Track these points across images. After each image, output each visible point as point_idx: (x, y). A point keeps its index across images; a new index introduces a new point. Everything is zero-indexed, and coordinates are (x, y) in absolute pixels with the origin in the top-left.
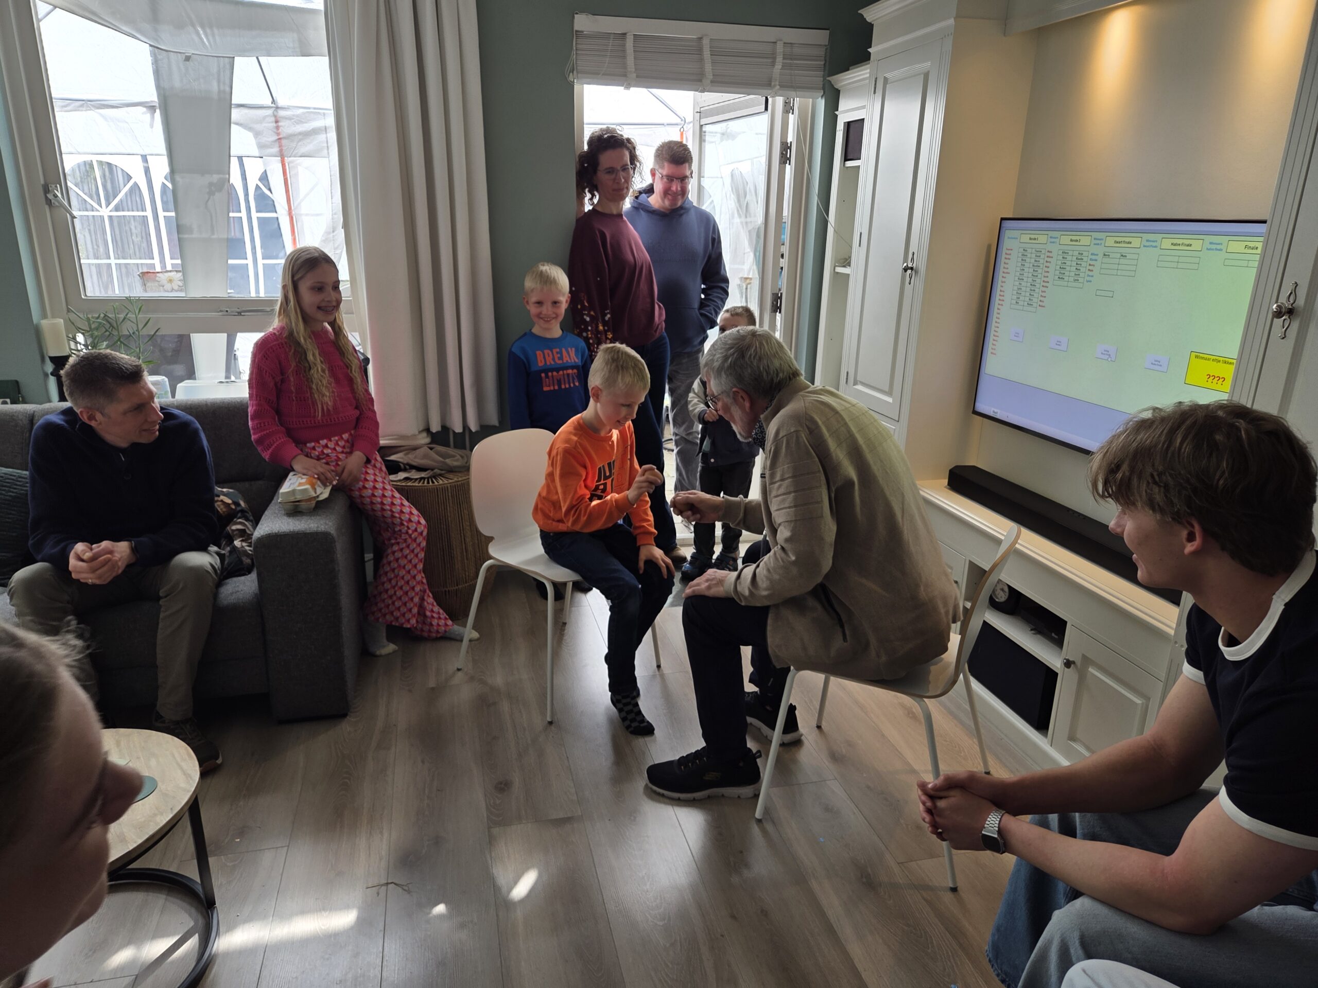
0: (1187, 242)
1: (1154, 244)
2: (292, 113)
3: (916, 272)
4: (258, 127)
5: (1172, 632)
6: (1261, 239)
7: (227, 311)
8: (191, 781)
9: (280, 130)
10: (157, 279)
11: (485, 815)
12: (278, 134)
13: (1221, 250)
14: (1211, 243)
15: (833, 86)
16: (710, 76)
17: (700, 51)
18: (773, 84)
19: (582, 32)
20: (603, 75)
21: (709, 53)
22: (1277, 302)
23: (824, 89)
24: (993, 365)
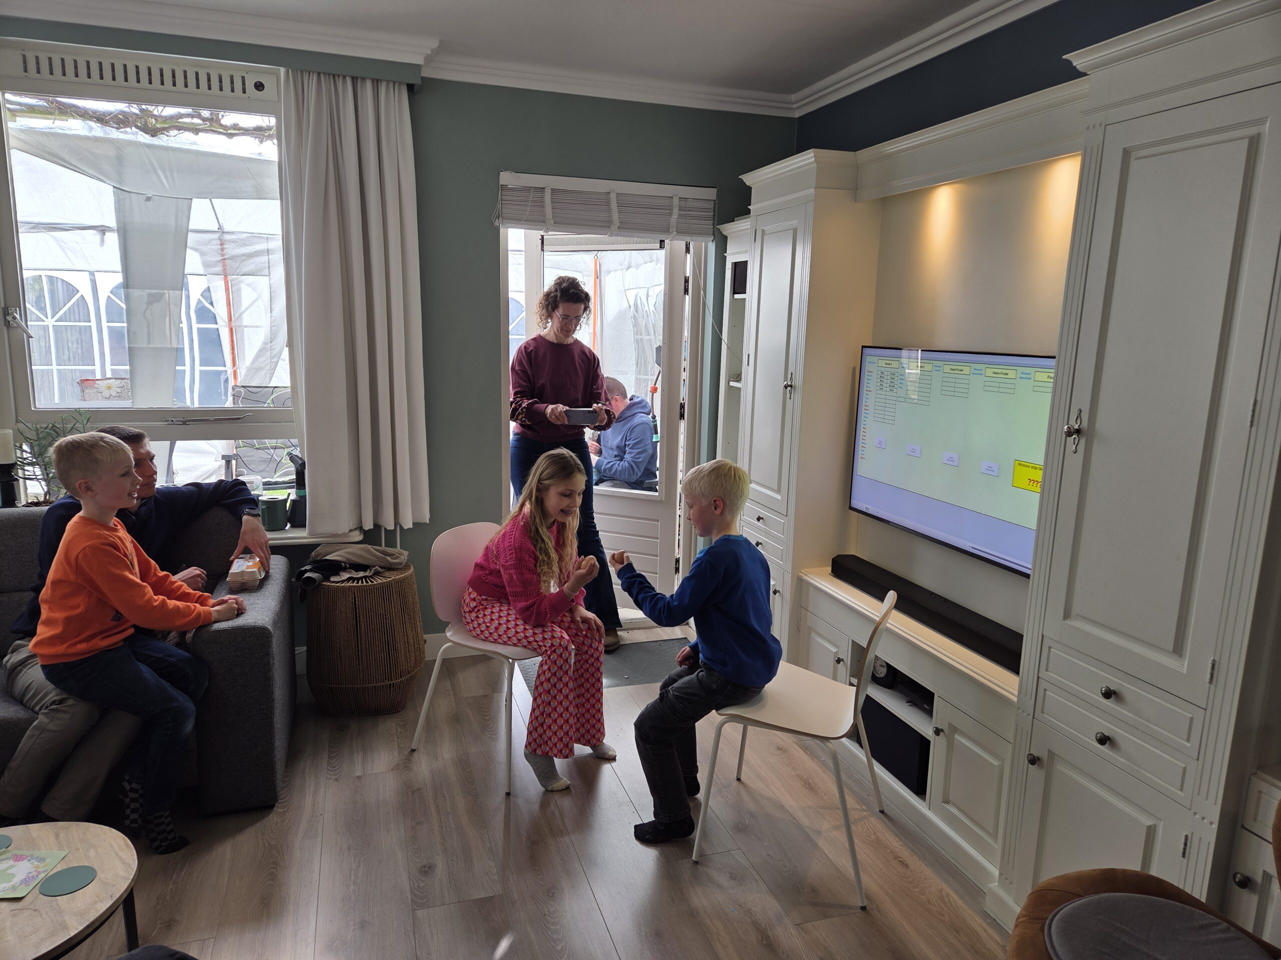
0: (1004, 371)
1: (980, 372)
2: (237, 237)
3: (795, 388)
4: (203, 248)
5: (1015, 699)
6: (1053, 371)
7: (172, 421)
8: (130, 870)
9: (225, 252)
10: (96, 386)
11: (410, 899)
12: (223, 255)
13: (1030, 379)
14: (1022, 373)
15: (721, 232)
16: (617, 223)
17: (608, 203)
18: (671, 230)
19: (507, 186)
20: (525, 221)
21: (616, 204)
22: (1068, 424)
23: (714, 234)
24: (862, 468)
